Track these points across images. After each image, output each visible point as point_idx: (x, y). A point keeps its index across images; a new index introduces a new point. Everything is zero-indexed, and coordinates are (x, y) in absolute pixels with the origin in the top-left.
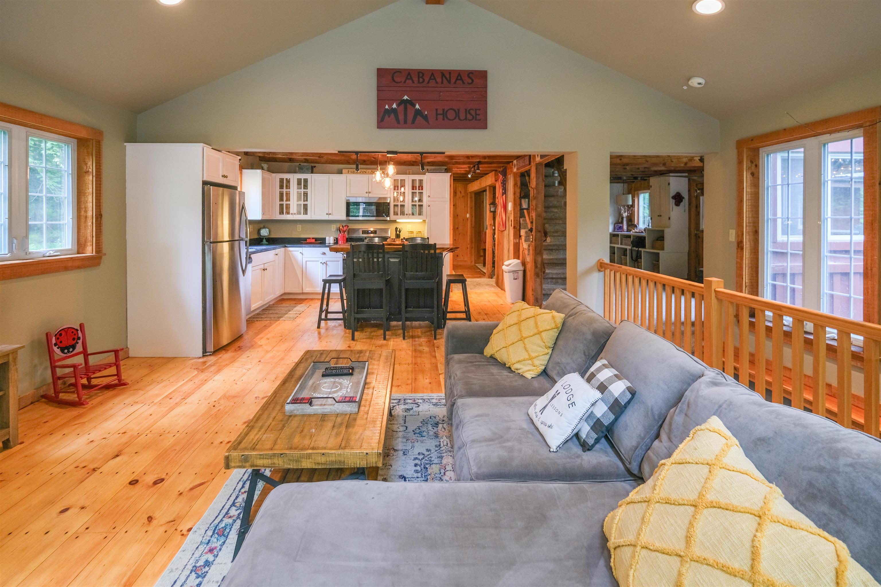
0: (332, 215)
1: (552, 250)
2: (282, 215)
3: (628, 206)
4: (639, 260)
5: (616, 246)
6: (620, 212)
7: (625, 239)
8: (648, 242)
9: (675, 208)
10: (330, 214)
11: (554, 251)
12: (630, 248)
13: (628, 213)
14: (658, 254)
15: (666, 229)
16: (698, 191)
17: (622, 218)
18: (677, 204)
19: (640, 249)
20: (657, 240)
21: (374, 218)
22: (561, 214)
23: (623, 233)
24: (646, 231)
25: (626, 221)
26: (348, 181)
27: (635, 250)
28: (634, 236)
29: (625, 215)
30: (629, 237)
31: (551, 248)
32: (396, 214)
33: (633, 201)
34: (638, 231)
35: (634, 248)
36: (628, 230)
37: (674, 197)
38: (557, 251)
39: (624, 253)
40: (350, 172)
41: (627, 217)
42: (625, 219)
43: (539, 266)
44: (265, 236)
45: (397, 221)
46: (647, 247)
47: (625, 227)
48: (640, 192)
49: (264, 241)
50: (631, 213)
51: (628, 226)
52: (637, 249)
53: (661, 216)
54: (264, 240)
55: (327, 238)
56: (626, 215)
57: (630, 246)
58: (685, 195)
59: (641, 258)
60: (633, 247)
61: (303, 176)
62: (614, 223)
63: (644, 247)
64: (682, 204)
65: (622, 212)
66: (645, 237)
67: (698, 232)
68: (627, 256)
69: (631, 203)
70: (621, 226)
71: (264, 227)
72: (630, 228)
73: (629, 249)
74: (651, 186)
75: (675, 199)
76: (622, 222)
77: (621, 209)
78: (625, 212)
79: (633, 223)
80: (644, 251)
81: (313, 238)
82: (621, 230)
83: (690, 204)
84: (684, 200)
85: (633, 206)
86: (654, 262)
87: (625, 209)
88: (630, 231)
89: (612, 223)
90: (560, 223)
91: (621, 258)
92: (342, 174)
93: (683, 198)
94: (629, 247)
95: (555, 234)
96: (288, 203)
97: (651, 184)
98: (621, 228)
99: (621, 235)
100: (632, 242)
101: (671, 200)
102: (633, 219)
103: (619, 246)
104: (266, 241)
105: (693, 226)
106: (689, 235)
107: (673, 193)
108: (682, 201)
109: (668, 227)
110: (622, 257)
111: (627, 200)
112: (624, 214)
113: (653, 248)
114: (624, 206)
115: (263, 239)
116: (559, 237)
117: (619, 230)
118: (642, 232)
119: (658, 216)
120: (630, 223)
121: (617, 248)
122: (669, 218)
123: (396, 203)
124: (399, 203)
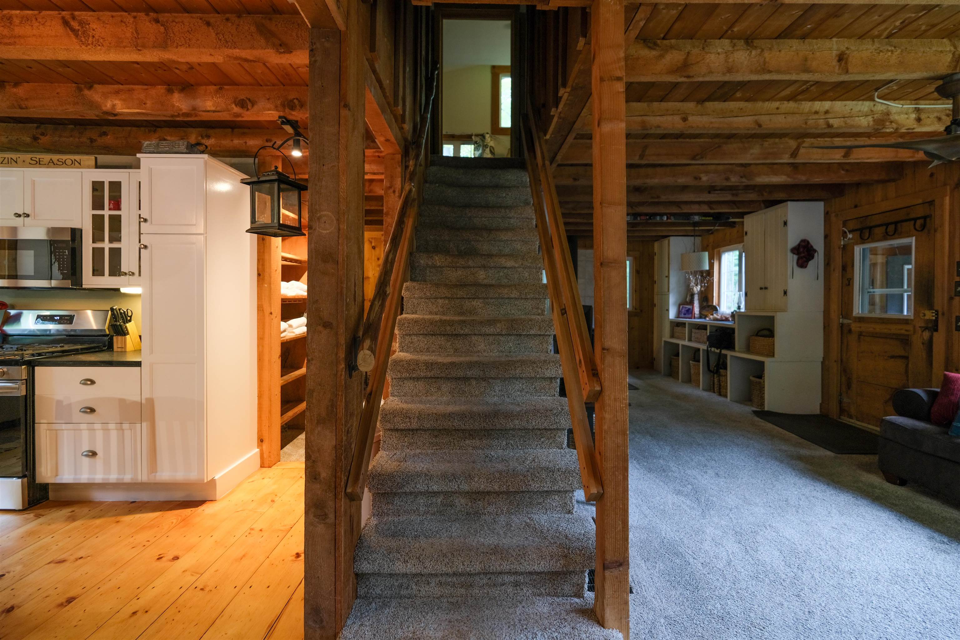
1: (466, 379)
3: (702, 272)
4: (721, 371)
5: (681, 342)
6: (689, 286)
7: (697, 331)
8: (739, 339)
9: (797, 270)
11: (474, 382)
12: (705, 347)
13: (701, 287)
14: (761, 364)
15: (778, 313)
16: (850, 236)
17: (692, 295)
18: (803, 263)
19: (724, 352)
20: (757, 335)
22: (527, 275)
23: (693, 320)
24: (736, 317)
25: (699, 299)
27: (714, 352)
28: (711, 326)
29: (697, 289)
30: (703, 327)
31: (461, 374)
32: (97, 271)
33: (711, 265)
34: (719, 317)
35: (713, 349)
36: (701, 316)
37: (795, 250)
38: (484, 384)
39: (694, 356)
41: (701, 293)
42: (696, 297)
43: (324, 474)
45: (123, 290)
46: (737, 347)
47: (697, 310)
48: (722, 249)
50: (707, 287)
51: (702, 308)
52: (718, 351)
53: (766, 288)
56: (699, 289)
57: (705, 343)
58: (819, 245)
59: (726, 368)
60: (711, 346)
62: (678, 303)
63: (731, 347)
64: (811, 264)
65: (692, 284)
66: (733, 330)
67: (846, 321)
68: (699, 361)
69: (707, 268)
70: (689, 309)
72: (704, 312)
73: (703, 350)
74: (746, 233)
75: (798, 254)
76: (691, 302)
77: (689, 279)
78: (697, 285)
79: (710, 304)
80: (732, 356)
82: (690, 316)
83: (828, 264)
84: (816, 255)
85: (710, 273)
86: (752, 378)
87: (696, 280)
88: (706, 317)
89: (675, 304)
90: (513, 296)
91: (689, 363)
93: (815, 251)
94: (703, 347)
95: (491, 330)
97: (745, 230)
98: (690, 312)
99: (690, 324)
100: (709, 338)
101: (790, 255)
102: (709, 296)
103: (686, 343)
105: (834, 307)
106: (824, 327)
107: (793, 241)
108: (813, 257)
109: (784, 310)
110: (691, 362)
111: (700, 261)
112: (695, 289)
113: (748, 349)
114: (695, 273)
116: (502, 339)
117: (687, 316)
118: (727, 320)
119: (761, 289)
120: (705, 304)
121: (683, 346)
122: (785, 293)
123: (98, 245)
124: (106, 245)
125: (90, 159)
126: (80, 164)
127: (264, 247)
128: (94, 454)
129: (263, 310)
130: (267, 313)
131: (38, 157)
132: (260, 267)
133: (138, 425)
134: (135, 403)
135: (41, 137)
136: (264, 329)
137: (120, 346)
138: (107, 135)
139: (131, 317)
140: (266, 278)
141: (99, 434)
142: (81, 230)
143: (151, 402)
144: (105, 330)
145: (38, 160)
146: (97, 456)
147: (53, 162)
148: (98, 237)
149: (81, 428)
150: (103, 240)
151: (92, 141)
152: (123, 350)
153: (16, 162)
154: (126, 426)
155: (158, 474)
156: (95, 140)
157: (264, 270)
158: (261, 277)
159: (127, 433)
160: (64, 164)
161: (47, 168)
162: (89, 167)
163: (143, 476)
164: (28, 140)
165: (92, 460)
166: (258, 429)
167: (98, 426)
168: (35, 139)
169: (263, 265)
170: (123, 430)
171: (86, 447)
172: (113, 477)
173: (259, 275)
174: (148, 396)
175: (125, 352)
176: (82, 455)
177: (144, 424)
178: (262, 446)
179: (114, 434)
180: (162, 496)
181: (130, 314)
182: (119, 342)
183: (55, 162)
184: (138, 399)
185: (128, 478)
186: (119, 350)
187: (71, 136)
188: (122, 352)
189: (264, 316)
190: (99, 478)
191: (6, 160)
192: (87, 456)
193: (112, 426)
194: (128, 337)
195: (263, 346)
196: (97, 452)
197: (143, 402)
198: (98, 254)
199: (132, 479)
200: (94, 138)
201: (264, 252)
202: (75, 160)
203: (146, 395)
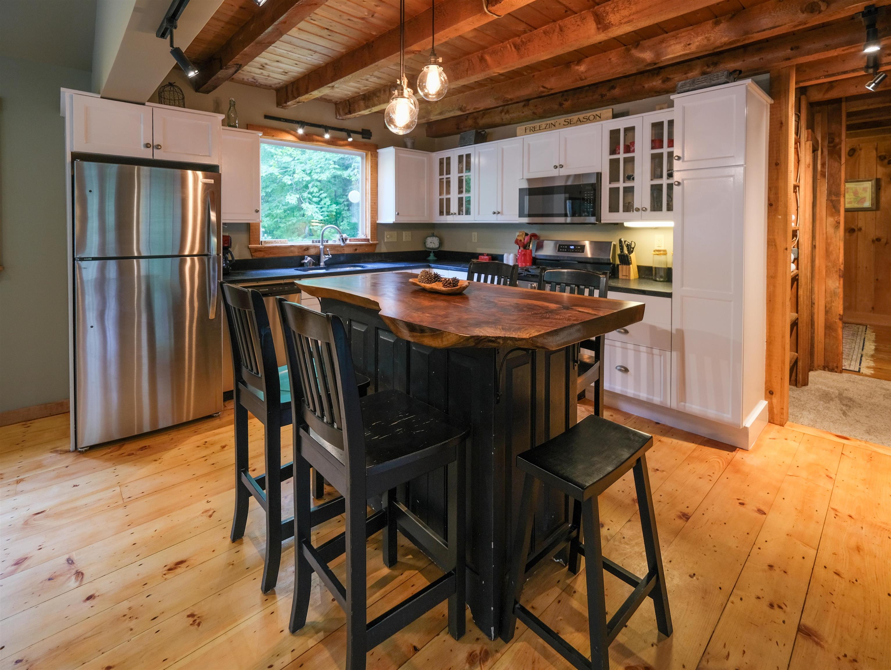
0: (502, 214)
2: (461, 216)
10: (499, 213)
21: (569, 220)
26: (526, 148)
32: (614, 208)
40: (528, 131)
44: (432, 249)
45: (626, 224)
49: (432, 257)
54: (432, 254)
55: (505, 256)
61: (463, 151)
71: (433, 235)
81: (488, 255)
92: (516, 136)
96: (448, 196)
104: (435, 256)
115: (431, 252)
123: (614, 185)
124: (621, 185)
125: (607, 112)
126: (600, 117)
127: (778, 173)
128: (625, 370)
129: (775, 245)
130: (781, 250)
131: (569, 118)
132: (772, 196)
133: (668, 353)
134: (665, 331)
135: (564, 102)
136: (776, 265)
137: (624, 274)
138: (615, 88)
139: (633, 248)
140: (781, 208)
141: (631, 354)
142: (601, 174)
143: (681, 333)
144: (610, 259)
145: (569, 121)
146: (629, 373)
147: (580, 120)
148: (614, 177)
149: (628, 347)
150: (618, 180)
151: (602, 96)
152: (627, 278)
153: (554, 126)
154: (656, 351)
155: (687, 405)
156: (605, 95)
157: (777, 199)
158: (774, 207)
159: (657, 358)
160: (588, 120)
161: (576, 125)
162: (607, 119)
163: (673, 403)
164: (556, 107)
165: (624, 375)
166: (766, 378)
167: (630, 346)
168: (561, 105)
169: (776, 194)
170: (653, 354)
171: (619, 363)
172: (643, 395)
173: (770, 205)
174: (679, 327)
175: (629, 280)
176: (616, 368)
177: (674, 354)
178: (771, 399)
179: (644, 357)
180: (685, 426)
181: (633, 246)
182: (624, 271)
183: (582, 119)
184: (668, 328)
185: (657, 400)
186: (624, 277)
187: (587, 96)
188: (626, 279)
189: (776, 251)
190: (630, 392)
191: (548, 125)
192: (620, 370)
193: (643, 349)
194: (631, 266)
195: (774, 286)
196: (629, 369)
197: (674, 332)
198: (614, 192)
199: (661, 402)
200: (604, 93)
201: (777, 179)
202: (597, 115)
203: (676, 325)
